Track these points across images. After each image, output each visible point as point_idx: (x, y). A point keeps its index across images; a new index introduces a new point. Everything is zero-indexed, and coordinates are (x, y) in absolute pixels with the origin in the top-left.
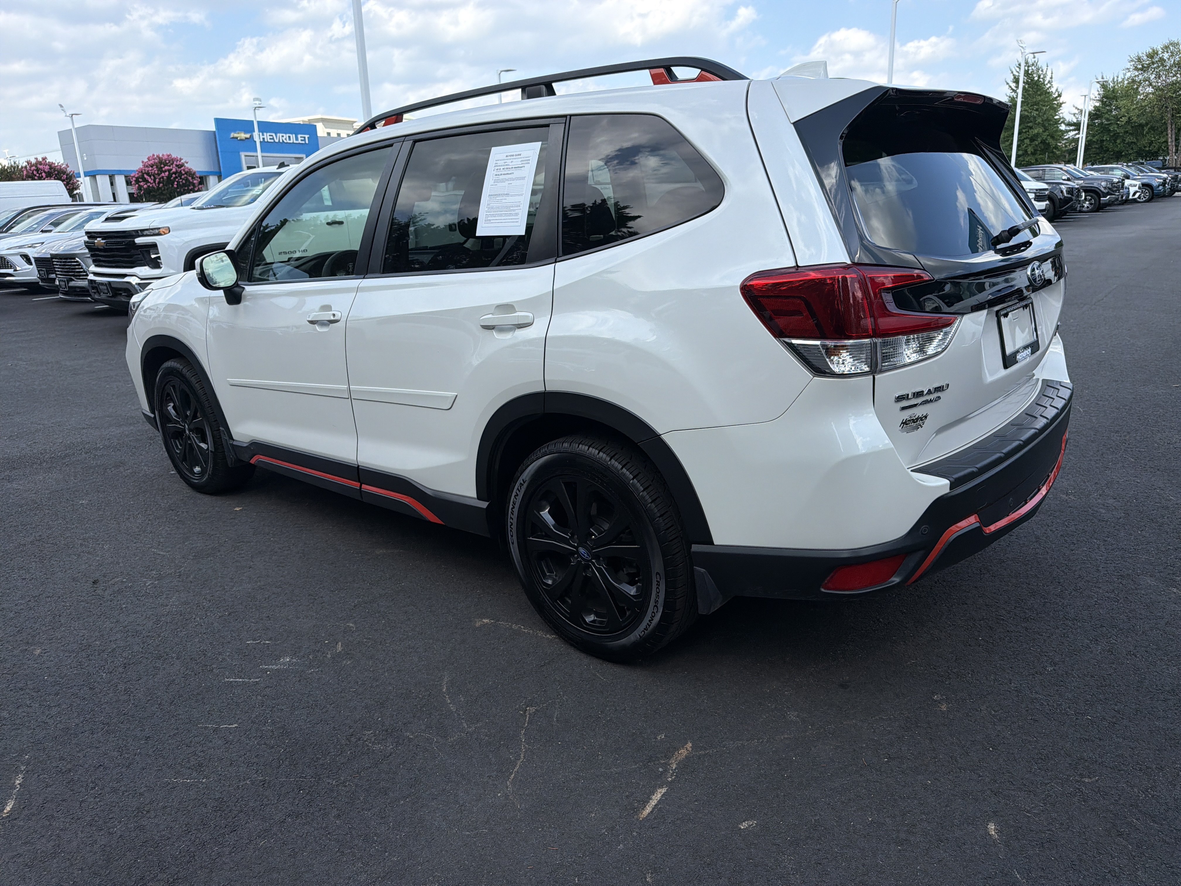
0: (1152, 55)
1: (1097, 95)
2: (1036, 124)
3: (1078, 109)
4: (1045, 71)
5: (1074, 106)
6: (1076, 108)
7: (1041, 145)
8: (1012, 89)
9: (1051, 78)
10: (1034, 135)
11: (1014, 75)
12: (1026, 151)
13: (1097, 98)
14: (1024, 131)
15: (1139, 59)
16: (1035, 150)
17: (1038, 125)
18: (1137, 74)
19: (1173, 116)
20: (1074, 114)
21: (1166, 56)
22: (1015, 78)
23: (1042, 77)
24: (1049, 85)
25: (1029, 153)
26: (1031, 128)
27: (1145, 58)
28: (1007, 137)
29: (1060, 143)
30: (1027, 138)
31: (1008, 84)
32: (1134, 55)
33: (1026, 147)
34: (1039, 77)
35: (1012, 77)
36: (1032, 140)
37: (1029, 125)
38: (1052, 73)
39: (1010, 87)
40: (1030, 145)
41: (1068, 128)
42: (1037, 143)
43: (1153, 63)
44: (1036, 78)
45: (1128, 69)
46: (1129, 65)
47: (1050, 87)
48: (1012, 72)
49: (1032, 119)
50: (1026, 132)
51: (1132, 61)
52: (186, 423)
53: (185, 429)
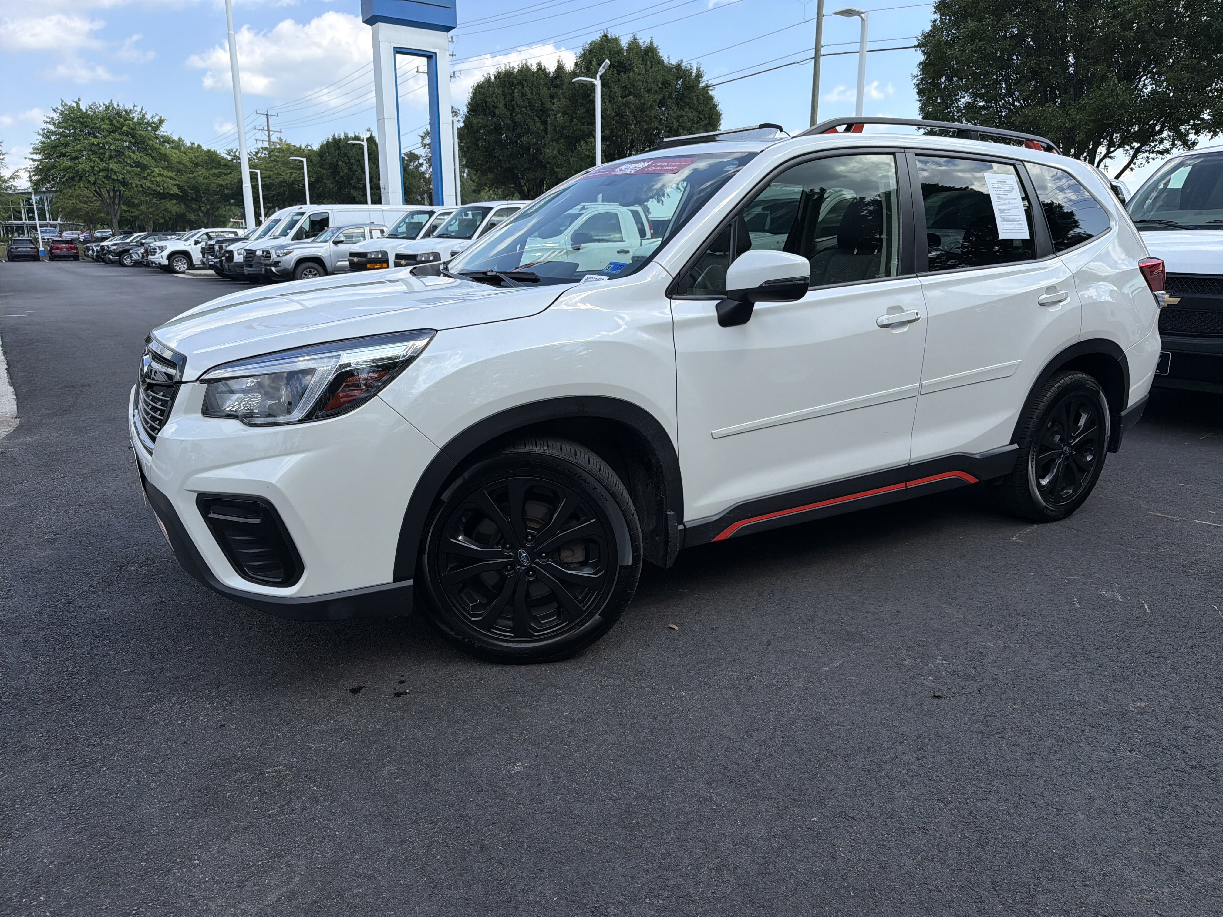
52: (523, 546)
53: (517, 561)
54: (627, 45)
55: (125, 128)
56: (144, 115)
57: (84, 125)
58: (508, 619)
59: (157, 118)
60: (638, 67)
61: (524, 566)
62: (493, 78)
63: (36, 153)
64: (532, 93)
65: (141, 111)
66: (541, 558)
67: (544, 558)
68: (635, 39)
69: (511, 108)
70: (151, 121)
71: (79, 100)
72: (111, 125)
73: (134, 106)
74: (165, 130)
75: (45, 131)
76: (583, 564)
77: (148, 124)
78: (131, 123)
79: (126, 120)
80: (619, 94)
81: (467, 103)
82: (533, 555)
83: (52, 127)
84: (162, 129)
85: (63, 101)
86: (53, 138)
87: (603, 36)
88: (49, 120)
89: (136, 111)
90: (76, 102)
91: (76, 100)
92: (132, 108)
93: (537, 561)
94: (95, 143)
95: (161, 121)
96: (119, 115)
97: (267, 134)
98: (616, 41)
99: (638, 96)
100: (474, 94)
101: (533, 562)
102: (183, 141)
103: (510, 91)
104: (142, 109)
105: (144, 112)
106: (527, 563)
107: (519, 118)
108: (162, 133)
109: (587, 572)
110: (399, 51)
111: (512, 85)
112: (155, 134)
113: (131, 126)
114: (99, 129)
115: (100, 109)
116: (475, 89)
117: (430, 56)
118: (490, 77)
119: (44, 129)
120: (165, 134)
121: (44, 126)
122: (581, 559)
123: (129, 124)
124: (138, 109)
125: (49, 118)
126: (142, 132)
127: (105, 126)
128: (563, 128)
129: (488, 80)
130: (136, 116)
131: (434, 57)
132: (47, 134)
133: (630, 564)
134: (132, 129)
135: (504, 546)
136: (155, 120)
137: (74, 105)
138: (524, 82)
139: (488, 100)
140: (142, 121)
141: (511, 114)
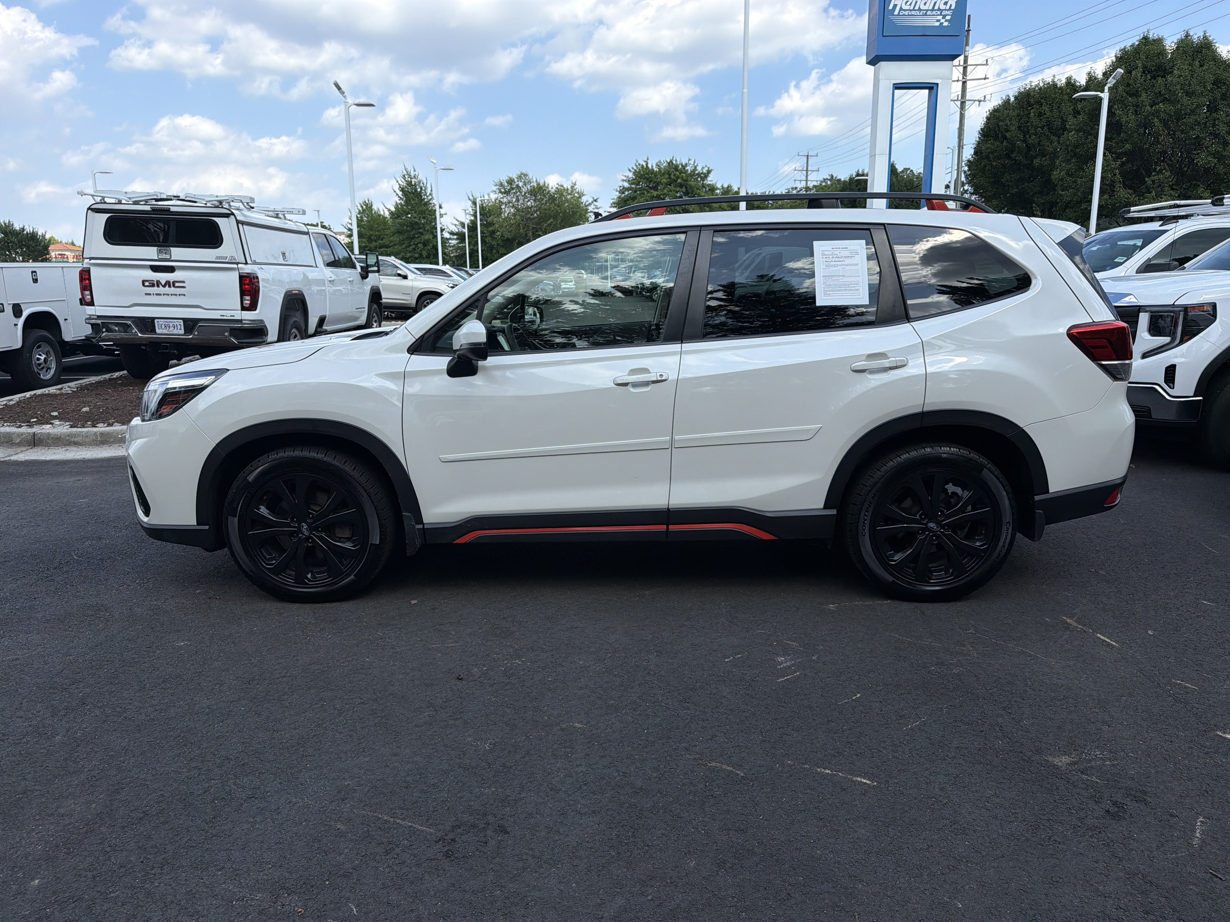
0: (510, 182)
1: (471, 211)
2: (425, 231)
3: (458, 221)
4: (425, 184)
5: (455, 218)
6: (457, 220)
7: (432, 250)
8: (399, 197)
9: (431, 191)
10: (426, 240)
11: (399, 184)
12: (421, 254)
13: (472, 213)
14: (417, 236)
15: (501, 185)
16: (429, 255)
17: (428, 231)
18: (502, 196)
19: (533, 233)
20: (456, 225)
21: (521, 184)
22: (400, 187)
23: (423, 189)
24: (430, 197)
25: (424, 256)
26: (422, 234)
27: (506, 184)
28: (403, 240)
29: (447, 249)
30: (420, 243)
31: (395, 192)
32: (497, 181)
33: (420, 251)
34: (421, 189)
35: (398, 186)
36: (425, 245)
37: (420, 231)
38: (431, 187)
39: (397, 194)
40: (424, 249)
41: (452, 237)
42: (429, 248)
43: (513, 189)
44: (419, 190)
45: (494, 191)
46: (495, 188)
47: (431, 199)
48: (397, 182)
49: (421, 226)
50: (418, 237)
51: (497, 185)
52: (305, 522)
53: (300, 530)
54: (1174, 46)
55: (679, 181)
56: (695, 167)
57: (649, 180)
58: (293, 571)
59: (706, 169)
60: (1181, 70)
61: (305, 535)
62: (1012, 99)
63: (614, 207)
64: (1051, 111)
65: (693, 164)
66: (317, 531)
67: (320, 531)
68: (1187, 35)
69: (1024, 129)
70: (701, 172)
71: (648, 159)
72: (670, 178)
73: (689, 160)
74: (711, 180)
75: (621, 188)
76: (349, 539)
77: (699, 175)
78: (684, 175)
79: (681, 173)
80: (1147, 102)
81: (979, 129)
82: (311, 529)
83: (626, 185)
84: (709, 179)
85: (637, 162)
86: (627, 193)
87: (1143, 38)
88: (625, 179)
89: (690, 164)
90: (645, 161)
91: (646, 160)
92: (687, 162)
93: (314, 532)
94: (655, 195)
95: (709, 172)
96: (677, 170)
97: (805, 175)
98: (1159, 41)
99: (1173, 102)
100: (988, 119)
101: (311, 533)
102: (731, 187)
103: (1026, 112)
104: (695, 162)
105: (696, 164)
106: (306, 533)
107: (1031, 140)
108: (709, 182)
109: (348, 545)
110: (898, 87)
111: (1029, 104)
112: (703, 183)
113: (684, 177)
114: (658, 183)
115: (664, 165)
116: (990, 114)
117: (932, 88)
118: (1009, 100)
119: (620, 187)
120: (711, 183)
121: (621, 184)
122: (348, 536)
123: (683, 176)
124: (692, 162)
125: (626, 176)
126: (692, 183)
127: (664, 180)
128: (1076, 147)
129: (1007, 102)
130: (689, 168)
131: (935, 88)
132: (623, 190)
133: (378, 543)
134: (685, 181)
135: (292, 519)
136: (705, 171)
137: (644, 164)
138: (1043, 101)
139: (1001, 123)
140: (693, 174)
141: (1025, 136)
